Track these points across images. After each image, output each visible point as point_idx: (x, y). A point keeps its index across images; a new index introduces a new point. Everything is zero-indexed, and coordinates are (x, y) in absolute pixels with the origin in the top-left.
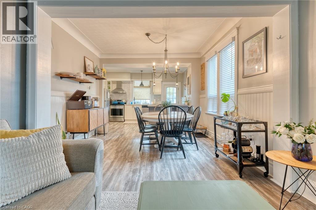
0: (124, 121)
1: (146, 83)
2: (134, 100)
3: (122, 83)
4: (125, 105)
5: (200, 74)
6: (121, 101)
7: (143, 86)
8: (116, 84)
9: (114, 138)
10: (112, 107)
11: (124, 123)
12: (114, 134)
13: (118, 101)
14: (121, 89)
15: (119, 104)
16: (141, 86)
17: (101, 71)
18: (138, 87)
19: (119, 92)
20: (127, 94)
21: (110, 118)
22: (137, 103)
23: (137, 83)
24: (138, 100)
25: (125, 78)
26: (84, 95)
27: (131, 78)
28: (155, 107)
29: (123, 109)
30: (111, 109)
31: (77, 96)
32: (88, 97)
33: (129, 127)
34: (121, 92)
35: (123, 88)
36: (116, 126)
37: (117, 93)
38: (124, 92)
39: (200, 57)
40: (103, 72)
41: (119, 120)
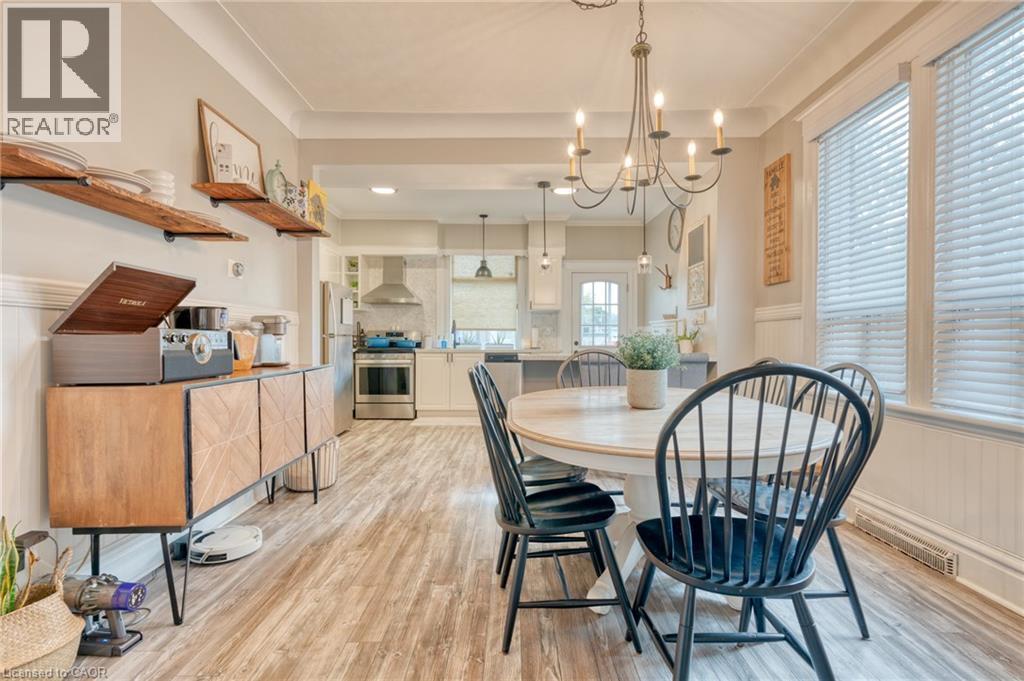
0: (416, 417)
1: (501, 264)
2: (453, 332)
3: (405, 263)
4: (417, 350)
5: (763, 211)
6: (400, 334)
7: (489, 275)
8: (382, 270)
9: (357, 521)
10: (366, 361)
11: (414, 423)
12: (367, 488)
13: (389, 334)
14: (400, 288)
15: (393, 347)
16: (483, 275)
17: (302, 193)
18: (468, 281)
19: (393, 300)
20: (426, 307)
21: (355, 403)
22: (466, 342)
23: (466, 264)
24: (469, 332)
25: (419, 245)
26: (184, 303)
27: (442, 245)
28: (562, 362)
29: (408, 369)
30: (361, 369)
31: (124, 301)
32: (209, 310)
33: (432, 447)
34: (403, 300)
35: (409, 283)
36: (381, 440)
37: (386, 303)
38: (415, 301)
39: (757, 134)
40: (312, 200)
41: (394, 411)
